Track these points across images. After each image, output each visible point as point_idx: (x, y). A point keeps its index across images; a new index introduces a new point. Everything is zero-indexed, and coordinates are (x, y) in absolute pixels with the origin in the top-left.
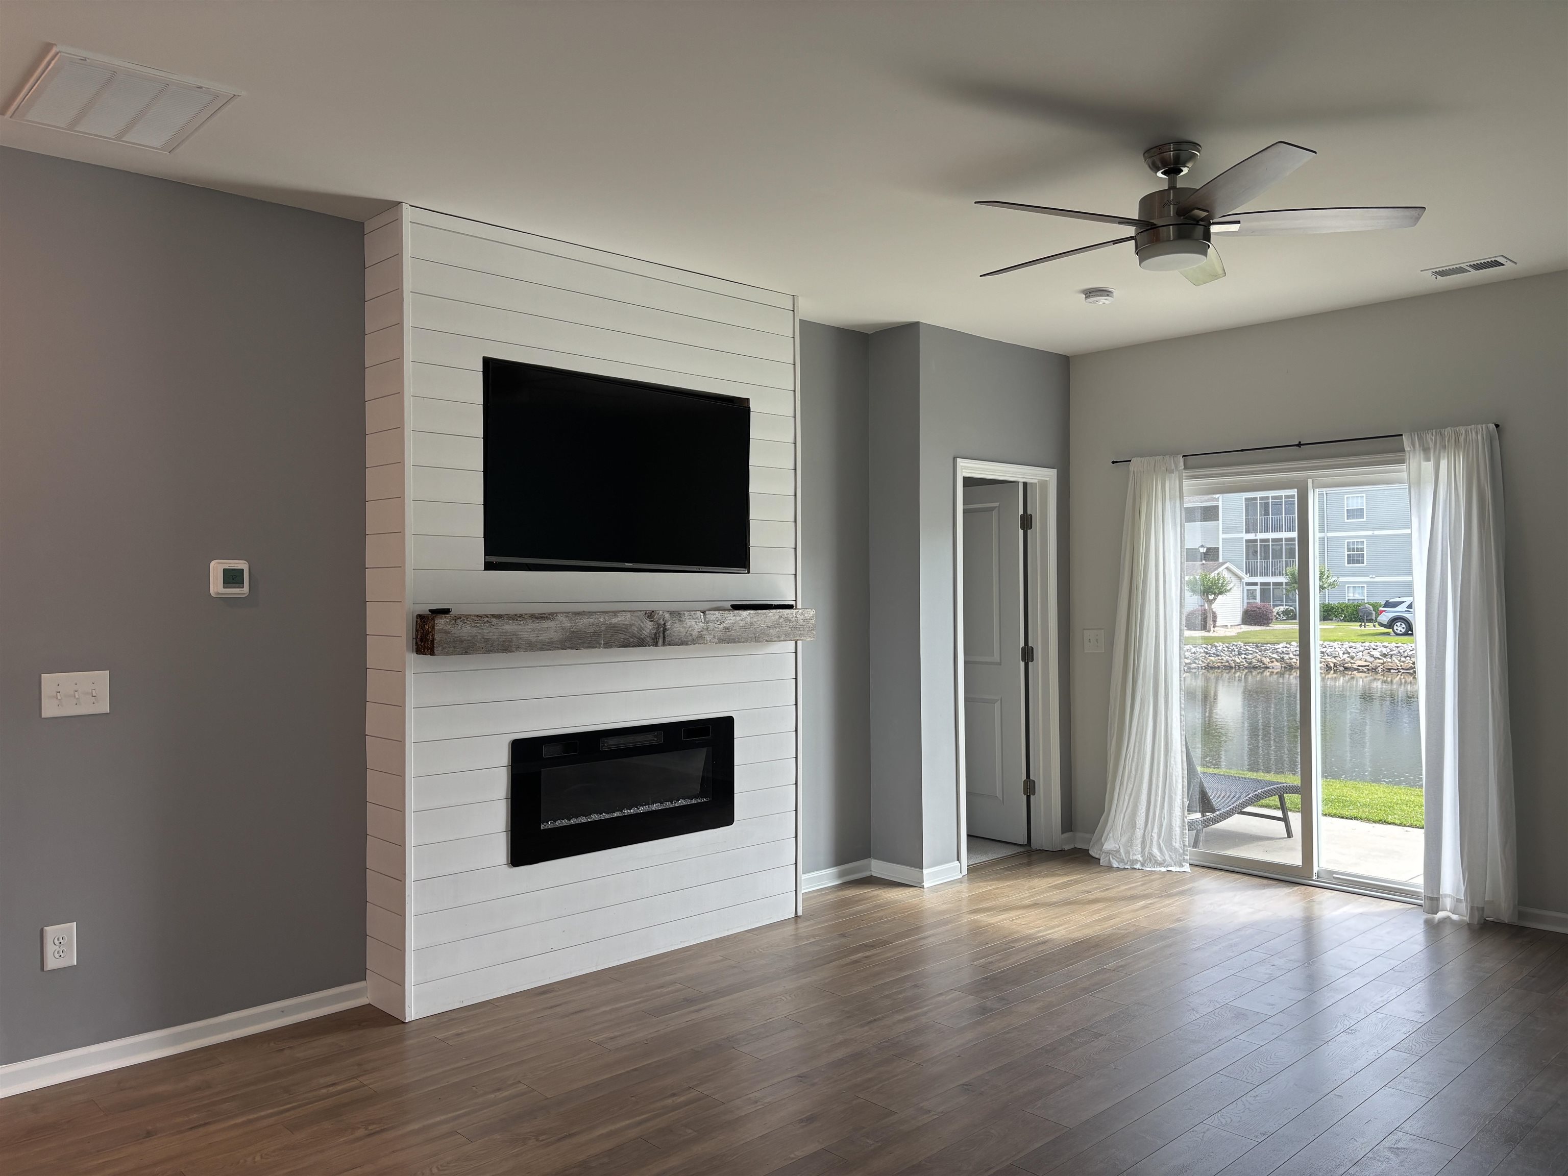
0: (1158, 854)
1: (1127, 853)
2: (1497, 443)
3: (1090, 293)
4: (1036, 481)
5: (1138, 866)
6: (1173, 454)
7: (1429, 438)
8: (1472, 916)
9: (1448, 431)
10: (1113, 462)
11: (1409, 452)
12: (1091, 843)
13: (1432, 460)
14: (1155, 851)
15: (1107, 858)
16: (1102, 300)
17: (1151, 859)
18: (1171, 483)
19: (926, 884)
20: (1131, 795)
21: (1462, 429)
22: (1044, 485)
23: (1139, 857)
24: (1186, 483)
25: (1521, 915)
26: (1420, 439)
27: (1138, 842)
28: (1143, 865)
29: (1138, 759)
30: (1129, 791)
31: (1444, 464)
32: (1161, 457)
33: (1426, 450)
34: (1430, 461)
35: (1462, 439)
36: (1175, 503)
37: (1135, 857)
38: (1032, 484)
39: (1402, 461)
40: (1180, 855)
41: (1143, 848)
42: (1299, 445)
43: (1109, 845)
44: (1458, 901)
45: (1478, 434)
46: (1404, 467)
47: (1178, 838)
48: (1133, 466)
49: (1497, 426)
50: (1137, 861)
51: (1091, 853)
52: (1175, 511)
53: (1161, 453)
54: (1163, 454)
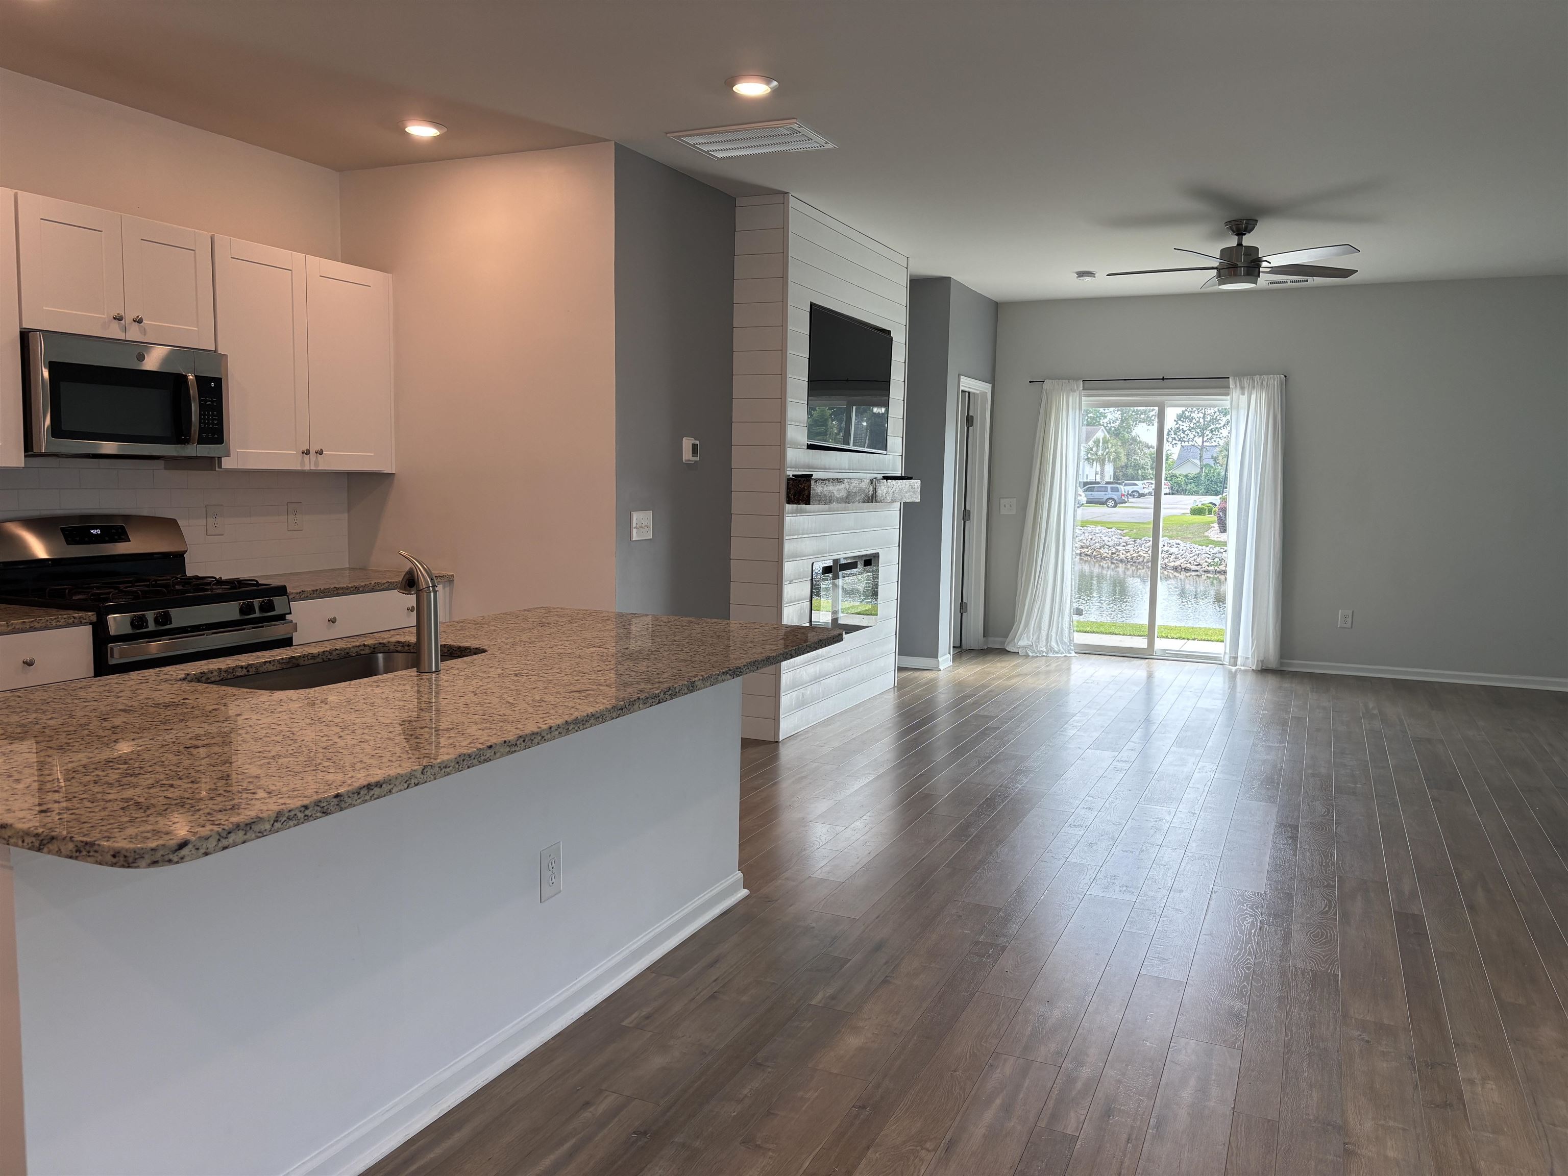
0: (1056, 646)
1: (1037, 646)
2: (1284, 387)
3: (1081, 274)
4: (978, 392)
5: (1044, 654)
6: (1076, 379)
7: (1246, 382)
8: (1257, 665)
9: (1257, 377)
10: (1030, 382)
11: (1233, 389)
12: (1006, 643)
13: (1246, 394)
14: (1054, 644)
15: (1024, 651)
16: (1088, 279)
17: (1051, 649)
18: (1073, 398)
19: (941, 667)
20: (1039, 609)
22: (984, 394)
23: (1044, 649)
24: (1084, 399)
25: (1282, 664)
26: (1240, 381)
27: (1044, 638)
28: (1047, 654)
29: (1044, 585)
30: (1037, 606)
31: (1253, 397)
32: (1067, 380)
33: (1242, 388)
34: (1244, 395)
35: (1265, 383)
36: (1075, 412)
37: (1041, 649)
38: (974, 394)
39: (1228, 394)
40: (1068, 646)
41: (1047, 643)
42: (1163, 379)
43: (1023, 642)
44: (1247, 658)
45: (1275, 381)
46: (1229, 398)
47: (1067, 636)
48: (1048, 384)
49: (1285, 376)
50: (1043, 651)
51: (1007, 649)
52: (1075, 419)
53: (1067, 378)
54: (1069, 378)
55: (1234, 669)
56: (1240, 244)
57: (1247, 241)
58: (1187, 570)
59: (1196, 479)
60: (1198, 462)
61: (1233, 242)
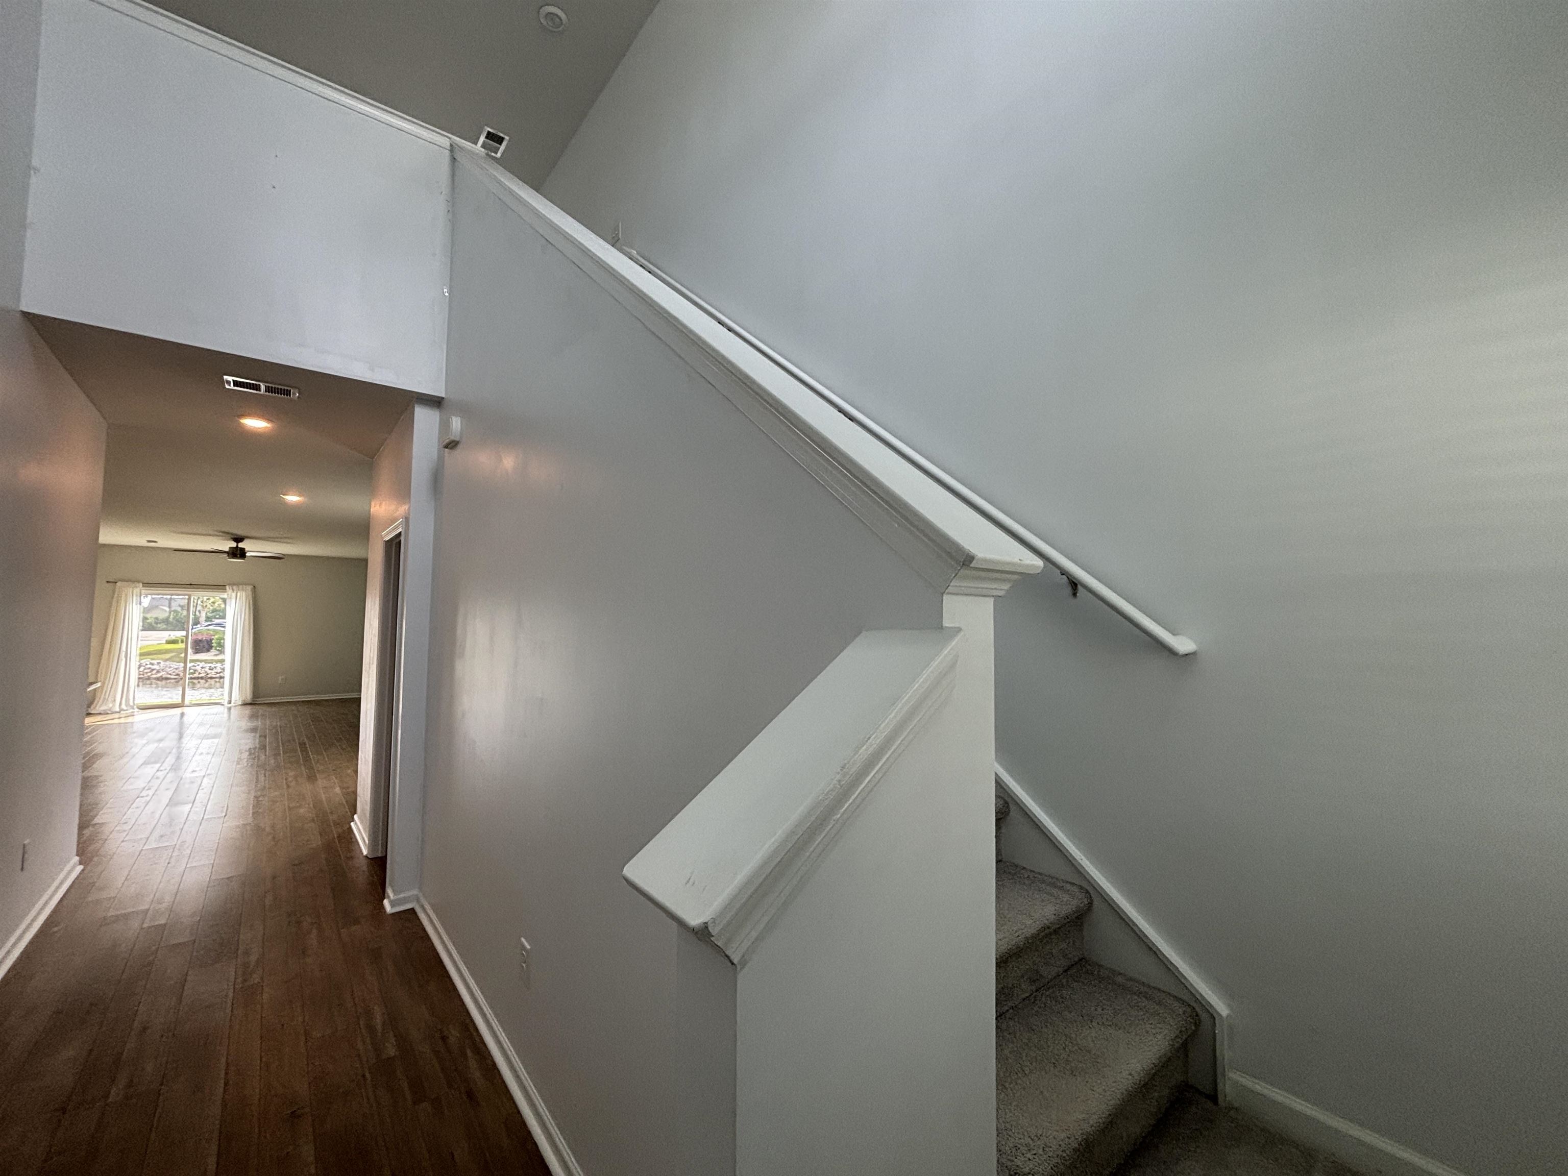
2: (254, 590)
6: (138, 582)
7: (235, 588)
8: (242, 703)
9: (241, 586)
10: (107, 582)
11: (228, 590)
13: (235, 593)
17: (122, 709)
21: (244, 586)
25: (253, 701)
26: (232, 587)
27: (117, 704)
31: (239, 594)
32: (132, 583)
33: (233, 590)
35: (244, 589)
39: (225, 592)
40: (133, 707)
41: (119, 707)
42: (191, 584)
44: (237, 700)
45: (249, 588)
48: (118, 584)
49: (254, 586)
53: (132, 581)
54: (134, 582)
55: (229, 705)
56: (237, 546)
57: (241, 545)
58: (167, 679)
59: (166, 621)
60: (167, 609)
61: (234, 544)
